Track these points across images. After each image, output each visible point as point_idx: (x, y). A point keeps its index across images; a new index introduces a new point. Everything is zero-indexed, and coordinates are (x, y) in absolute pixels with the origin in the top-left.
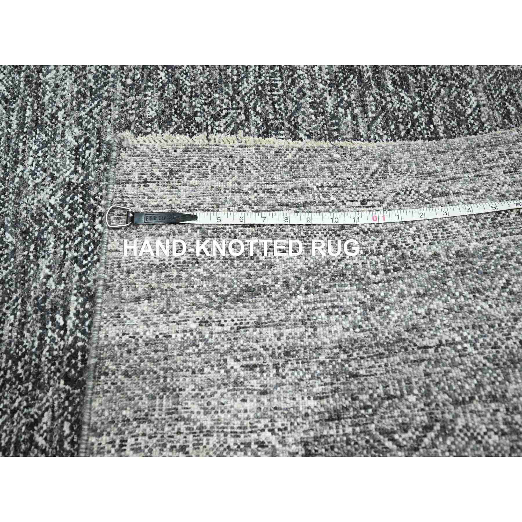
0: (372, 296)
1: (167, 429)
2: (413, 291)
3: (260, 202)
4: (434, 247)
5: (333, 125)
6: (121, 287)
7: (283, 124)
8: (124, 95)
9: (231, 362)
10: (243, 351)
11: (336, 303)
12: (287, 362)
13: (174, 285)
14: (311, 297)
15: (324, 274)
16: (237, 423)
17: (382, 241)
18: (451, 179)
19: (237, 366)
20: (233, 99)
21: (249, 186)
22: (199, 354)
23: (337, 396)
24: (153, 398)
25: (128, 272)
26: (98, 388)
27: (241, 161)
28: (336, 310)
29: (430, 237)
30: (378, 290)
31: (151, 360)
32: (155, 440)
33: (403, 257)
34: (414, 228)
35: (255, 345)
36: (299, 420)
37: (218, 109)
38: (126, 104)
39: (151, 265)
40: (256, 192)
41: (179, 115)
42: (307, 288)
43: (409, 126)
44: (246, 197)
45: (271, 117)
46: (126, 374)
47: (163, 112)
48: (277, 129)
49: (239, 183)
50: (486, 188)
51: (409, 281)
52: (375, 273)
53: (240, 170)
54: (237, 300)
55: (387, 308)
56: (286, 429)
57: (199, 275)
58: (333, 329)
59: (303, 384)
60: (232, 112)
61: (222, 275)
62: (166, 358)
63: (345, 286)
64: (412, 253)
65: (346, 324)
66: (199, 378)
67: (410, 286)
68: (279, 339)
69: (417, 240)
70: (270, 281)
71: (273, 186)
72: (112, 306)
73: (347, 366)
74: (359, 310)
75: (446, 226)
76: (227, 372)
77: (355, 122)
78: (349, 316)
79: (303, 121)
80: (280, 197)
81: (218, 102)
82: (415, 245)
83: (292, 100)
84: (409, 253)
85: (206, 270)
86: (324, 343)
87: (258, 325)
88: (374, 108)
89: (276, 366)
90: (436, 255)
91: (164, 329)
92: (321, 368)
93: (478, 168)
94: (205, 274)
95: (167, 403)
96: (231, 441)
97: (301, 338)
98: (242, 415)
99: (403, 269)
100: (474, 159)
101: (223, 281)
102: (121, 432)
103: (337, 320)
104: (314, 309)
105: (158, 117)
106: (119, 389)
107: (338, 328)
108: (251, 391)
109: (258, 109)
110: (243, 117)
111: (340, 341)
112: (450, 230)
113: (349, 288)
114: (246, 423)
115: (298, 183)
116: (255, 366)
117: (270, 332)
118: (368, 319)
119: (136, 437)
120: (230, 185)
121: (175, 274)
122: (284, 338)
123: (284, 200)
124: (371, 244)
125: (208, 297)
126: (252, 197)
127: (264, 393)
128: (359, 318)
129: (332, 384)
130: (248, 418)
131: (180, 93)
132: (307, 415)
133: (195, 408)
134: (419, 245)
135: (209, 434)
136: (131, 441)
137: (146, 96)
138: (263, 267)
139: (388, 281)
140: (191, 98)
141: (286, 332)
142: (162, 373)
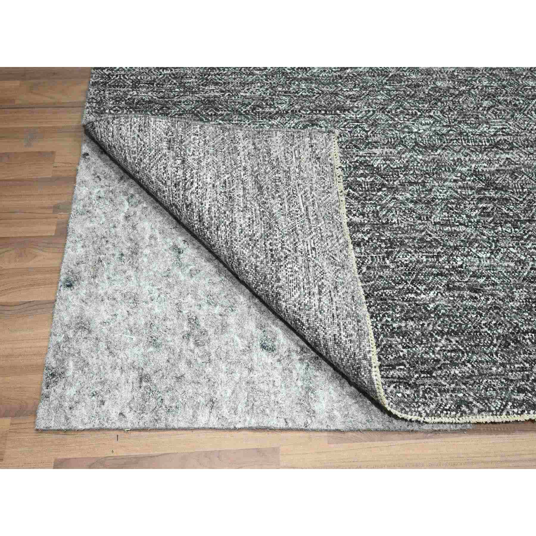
0: (258, 240)
1: (201, 150)
2: (258, 264)
3: (307, 198)
4: (284, 279)
5: (449, 168)
6: (259, 138)
7: (444, 143)
8: (447, 72)
9: (227, 176)
10: (232, 181)
11: (255, 222)
12: (227, 197)
13: (261, 158)
14: (259, 212)
15: (270, 220)
16: (202, 174)
17: (290, 251)
18: (331, 298)
19: (226, 178)
20: (455, 120)
21: (315, 194)
22: (231, 165)
23: (209, 219)
24: (214, 146)
25: (266, 141)
26: (217, 129)
27: (329, 192)
28: (251, 222)
29: (291, 278)
30: (261, 243)
31: (229, 148)
32: (197, 145)
33: (280, 260)
34: (297, 269)
35: (235, 186)
36: (200, 200)
37: (448, 113)
38: (442, 73)
39: (270, 150)
40: (312, 197)
41: (441, 96)
42: (263, 211)
43: (455, 210)
44: (308, 193)
45: (448, 138)
46: (223, 139)
47: (441, 89)
48: (441, 140)
49: (316, 190)
50: (323, 319)
51: (265, 262)
52: (270, 244)
53: (324, 192)
54: (256, 182)
55: (251, 248)
56: (197, 194)
57: (267, 168)
58: (242, 220)
59: (216, 202)
60: (447, 119)
61: (267, 177)
62: (229, 153)
63: (264, 228)
64: (282, 266)
65: (244, 226)
66: (221, 164)
67: (262, 262)
68: (238, 196)
69: (290, 270)
70: (265, 197)
71: (317, 206)
72: (251, 135)
73: (223, 224)
74: (250, 233)
75: (297, 288)
76: (223, 174)
77: (452, 180)
78: (248, 228)
79: (448, 153)
80: (311, 208)
81: (451, 113)
82: (286, 268)
83: (460, 150)
84: (282, 264)
85: (269, 171)
86: (235, 214)
87: (244, 189)
88: (464, 193)
89: (225, 192)
90: (279, 280)
91: (242, 153)
92: (223, 212)
93: (339, 317)
94: (267, 171)
95: (211, 151)
96: (195, 171)
97: (238, 205)
98: (205, 177)
99: (272, 259)
100: (347, 316)
101: (265, 178)
102: (201, 135)
103: (246, 222)
104: (252, 212)
105: (437, 87)
106: (217, 136)
107: (242, 222)
108: (215, 181)
109: (451, 132)
110: (445, 124)
111: (235, 222)
112: (294, 290)
113: (263, 229)
114: (202, 177)
115: (320, 218)
116: (226, 184)
117: (241, 193)
118: (245, 237)
119: (199, 139)
120: (315, 186)
121: (267, 159)
122: (238, 198)
123: (309, 210)
124: (288, 245)
125: (256, 171)
126: (309, 195)
127: (213, 186)
128: (247, 233)
129: (215, 216)
130: (203, 179)
131: (454, 96)
132: (202, 204)
133: (209, 161)
134: (286, 270)
135: (198, 163)
136: (197, 138)
137: (449, 81)
138: (272, 195)
139: (265, 250)
140: (452, 101)
141: (241, 199)
142: (223, 150)
